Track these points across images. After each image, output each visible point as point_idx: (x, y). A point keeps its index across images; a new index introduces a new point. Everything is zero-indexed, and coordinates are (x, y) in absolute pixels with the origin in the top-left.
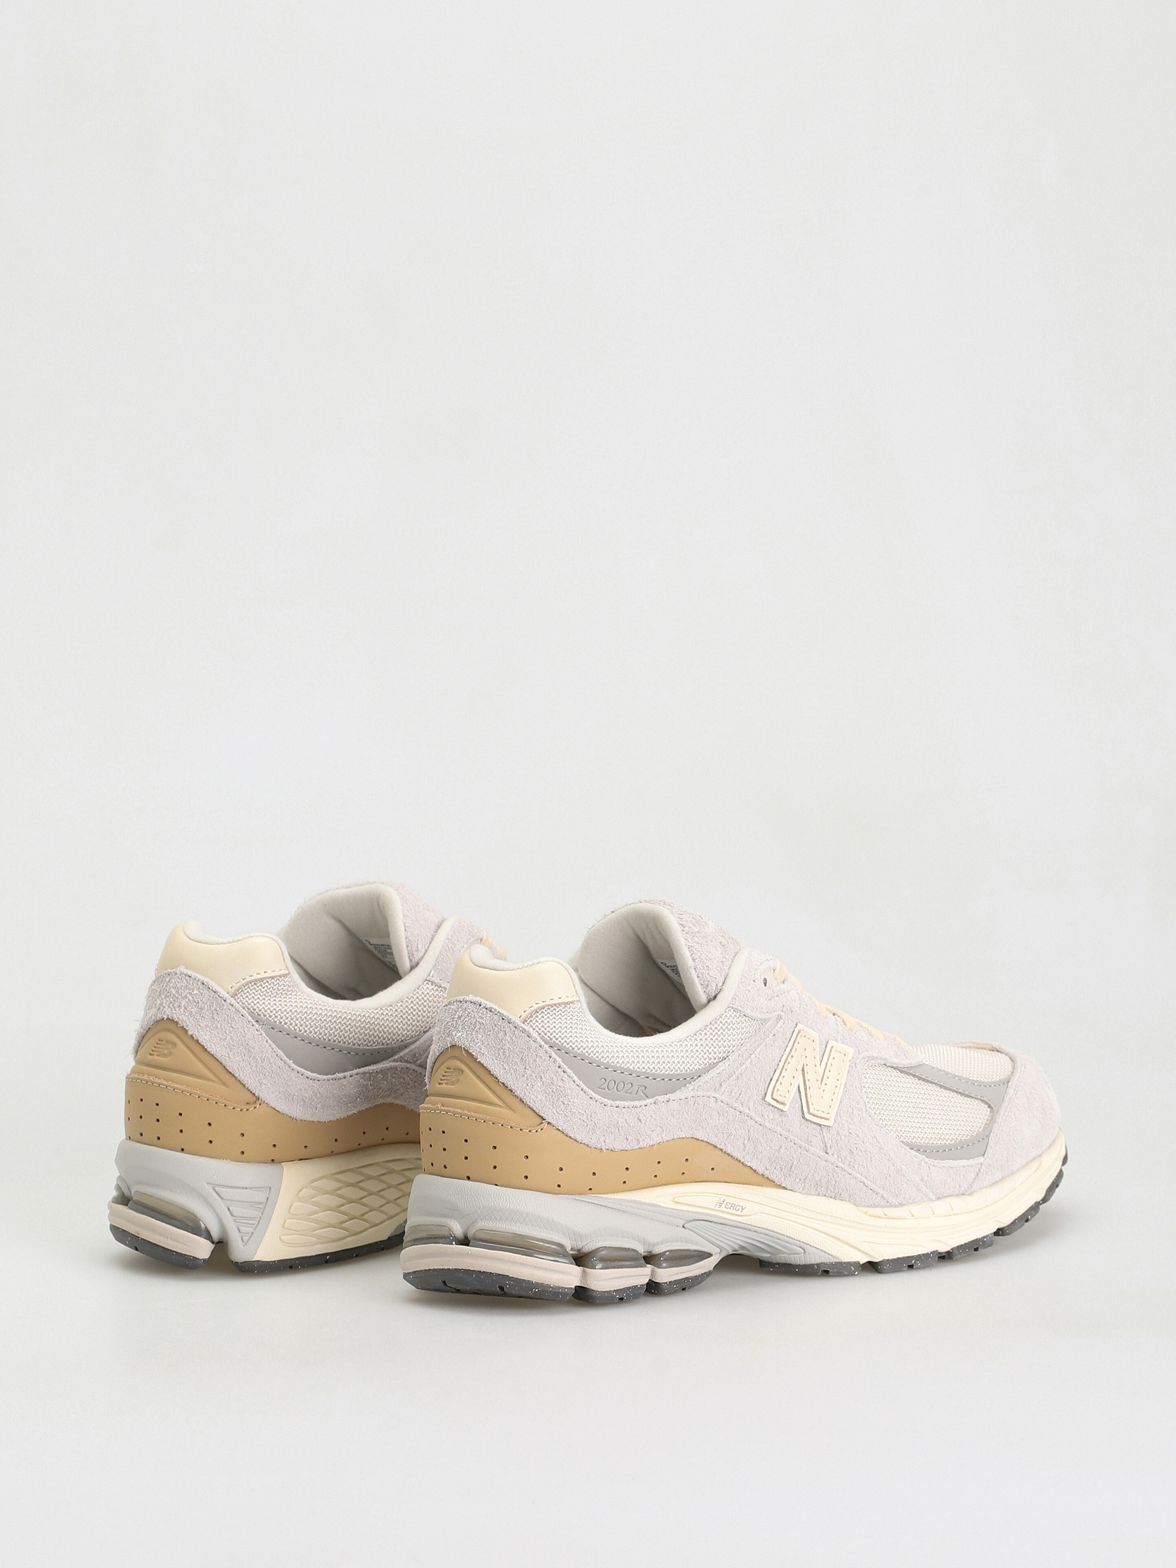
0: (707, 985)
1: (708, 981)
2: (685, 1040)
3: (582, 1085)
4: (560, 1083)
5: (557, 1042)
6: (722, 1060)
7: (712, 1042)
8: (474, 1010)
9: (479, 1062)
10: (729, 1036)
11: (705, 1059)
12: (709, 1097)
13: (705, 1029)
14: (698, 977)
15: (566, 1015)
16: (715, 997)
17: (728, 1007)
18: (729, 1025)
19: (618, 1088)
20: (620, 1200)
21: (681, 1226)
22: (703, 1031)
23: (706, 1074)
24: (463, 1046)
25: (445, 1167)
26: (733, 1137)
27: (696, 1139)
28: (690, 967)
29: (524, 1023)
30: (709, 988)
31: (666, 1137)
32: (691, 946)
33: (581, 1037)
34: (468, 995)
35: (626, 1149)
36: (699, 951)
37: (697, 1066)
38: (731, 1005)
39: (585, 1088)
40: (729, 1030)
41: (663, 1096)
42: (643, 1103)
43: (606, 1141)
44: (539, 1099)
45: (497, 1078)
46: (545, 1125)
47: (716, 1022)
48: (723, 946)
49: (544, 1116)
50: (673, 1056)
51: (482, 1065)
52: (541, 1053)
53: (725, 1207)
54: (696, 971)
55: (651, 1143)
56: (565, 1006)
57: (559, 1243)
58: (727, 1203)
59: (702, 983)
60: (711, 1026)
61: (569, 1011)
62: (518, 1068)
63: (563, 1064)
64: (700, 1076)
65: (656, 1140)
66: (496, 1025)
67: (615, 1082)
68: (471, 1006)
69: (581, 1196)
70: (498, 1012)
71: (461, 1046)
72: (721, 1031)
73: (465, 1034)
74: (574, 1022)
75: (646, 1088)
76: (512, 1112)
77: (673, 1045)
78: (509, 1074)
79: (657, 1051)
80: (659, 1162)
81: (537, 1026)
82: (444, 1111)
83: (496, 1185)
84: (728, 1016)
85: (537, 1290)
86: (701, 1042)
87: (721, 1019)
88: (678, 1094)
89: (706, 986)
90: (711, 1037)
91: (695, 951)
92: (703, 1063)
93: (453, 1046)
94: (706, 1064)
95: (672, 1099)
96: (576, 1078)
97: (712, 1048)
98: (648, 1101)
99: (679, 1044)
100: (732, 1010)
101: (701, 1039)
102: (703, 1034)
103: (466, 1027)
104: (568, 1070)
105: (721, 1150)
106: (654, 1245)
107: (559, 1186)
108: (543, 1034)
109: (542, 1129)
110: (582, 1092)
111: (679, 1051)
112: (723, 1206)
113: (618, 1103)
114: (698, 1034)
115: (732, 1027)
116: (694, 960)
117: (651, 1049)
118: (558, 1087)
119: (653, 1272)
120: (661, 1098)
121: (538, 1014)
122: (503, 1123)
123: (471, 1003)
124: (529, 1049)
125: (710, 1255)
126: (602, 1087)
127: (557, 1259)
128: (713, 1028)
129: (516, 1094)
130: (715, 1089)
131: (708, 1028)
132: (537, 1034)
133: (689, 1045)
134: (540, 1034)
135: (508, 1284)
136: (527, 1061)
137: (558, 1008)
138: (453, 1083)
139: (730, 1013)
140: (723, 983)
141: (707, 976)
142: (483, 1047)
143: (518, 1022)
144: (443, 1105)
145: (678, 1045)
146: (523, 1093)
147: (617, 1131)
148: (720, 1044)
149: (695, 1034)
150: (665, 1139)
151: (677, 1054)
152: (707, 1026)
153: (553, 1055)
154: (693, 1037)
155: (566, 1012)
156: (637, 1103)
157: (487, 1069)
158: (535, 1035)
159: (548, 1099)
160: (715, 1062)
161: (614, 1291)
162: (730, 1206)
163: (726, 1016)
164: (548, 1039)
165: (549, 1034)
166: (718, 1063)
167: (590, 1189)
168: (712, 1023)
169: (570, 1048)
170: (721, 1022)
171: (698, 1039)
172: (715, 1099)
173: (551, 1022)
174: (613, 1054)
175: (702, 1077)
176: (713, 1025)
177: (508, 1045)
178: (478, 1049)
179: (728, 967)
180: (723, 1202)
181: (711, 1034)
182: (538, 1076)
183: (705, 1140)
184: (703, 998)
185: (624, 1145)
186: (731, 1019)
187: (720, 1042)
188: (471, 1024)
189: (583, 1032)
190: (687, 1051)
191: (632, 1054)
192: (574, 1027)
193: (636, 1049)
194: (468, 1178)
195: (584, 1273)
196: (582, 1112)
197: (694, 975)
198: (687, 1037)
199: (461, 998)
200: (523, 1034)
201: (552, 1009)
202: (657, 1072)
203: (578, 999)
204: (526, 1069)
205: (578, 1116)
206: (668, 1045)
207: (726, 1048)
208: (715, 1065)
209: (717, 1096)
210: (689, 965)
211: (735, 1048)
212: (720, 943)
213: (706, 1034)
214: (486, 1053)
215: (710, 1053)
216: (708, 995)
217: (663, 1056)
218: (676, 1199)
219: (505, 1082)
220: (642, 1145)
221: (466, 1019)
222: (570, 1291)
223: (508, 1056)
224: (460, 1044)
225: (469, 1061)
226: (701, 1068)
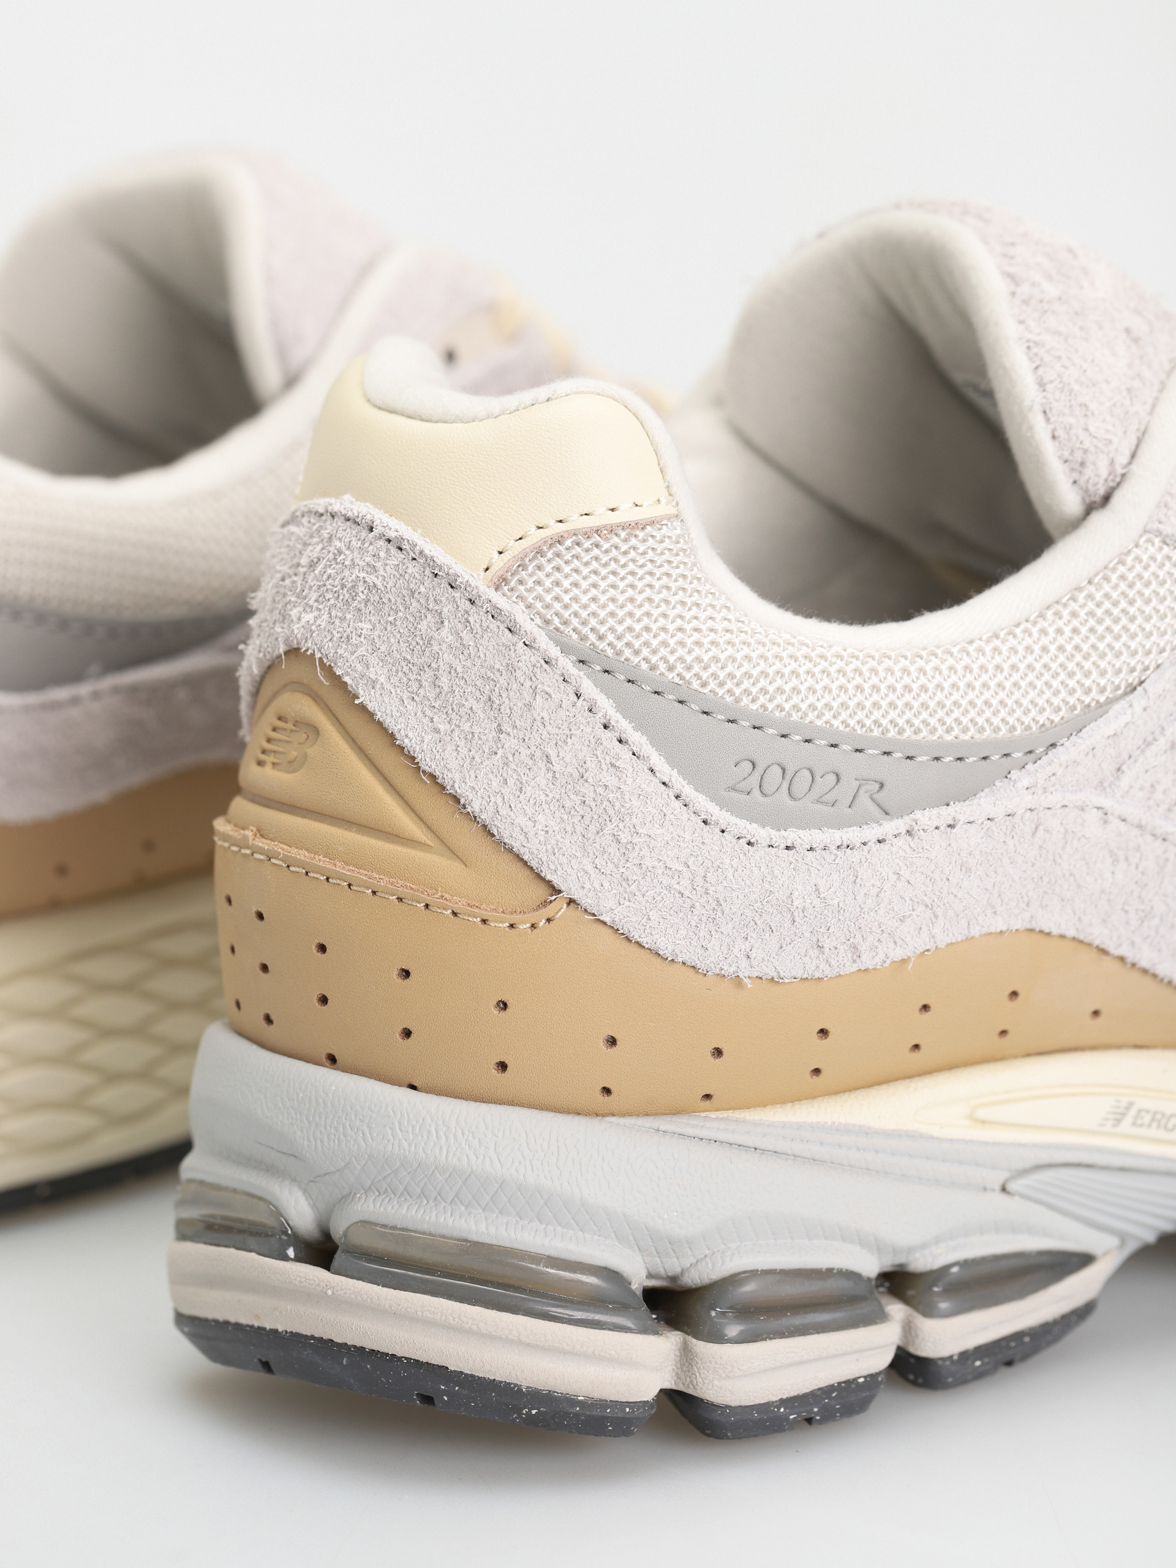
0: (1082, 464)
1: (1085, 451)
2: (1010, 633)
3: (679, 783)
4: (612, 781)
5: (602, 645)
6: (1126, 694)
7: (1093, 639)
8: (354, 543)
9: (363, 708)
10: (1148, 619)
11: (1072, 692)
12: (1082, 809)
13: (1074, 599)
14: (1054, 437)
15: (634, 561)
16: (1106, 499)
17: (1145, 532)
18: (1147, 584)
19: (793, 788)
20: (799, 1126)
21: (997, 1187)
22: (1065, 605)
23: (1073, 738)
24: (318, 655)
25: (268, 1020)
26: (1156, 921)
27: (1041, 932)
28: (1031, 408)
29: (497, 588)
30: (1089, 472)
31: (944, 935)
32: (1036, 344)
33: (680, 629)
34: (338, 494)
35: (817, 975)
36: (1059, 358)
37: (1046, 714)
38: (1156, 525)
39: (688, 791)
40: (1148, 601)
41: (935, 811)
42: (871, 833)
43: (753, 954)
44: (539, 827)
45: (414, 758)
46: (559, 908)
47: (1106, 579)
48: (1136, 340)
49: (557, 881)
50: (969, 685)
51: (371, 715)
52: (548, 680)
53: (1134, 1124)
54: (1048, 420)
55: (898, 954)
56: (629, 534)
57: (606, 1269)
58: (1140, 1111)
59: (1066, 454)
60: (1092, 589)
61: (642, 549)
62: (476, 730)
63: (619, 716)
64: (1053, 745)
65: (912, 944)
66: (413, 593)
67: (784, 770)
68: (347, 533)
69: (676, 1119)
70: (421, 552)
71: (313, 654)
72: (1123, 604)
73: (326, 617)
74: (657, 584)
75: (882, 786)
76: (457, 865)
77: (971, 649)
78: (450, 748)
79: (921, 670)
80: (925, 1008)
81: (539, 598)
82: (261, 851)
83: (413, 1087)
84: (1145, 558)
85: (534, 1412)
86: (1061, 640)
87: (1122, 569)
88: (984, 804)
89: (1077, 466)
90: (1092, 622)
91: (1047, 358)
92: (1067, 703)
93: (293, 652)
94: (1074, 708)
95: (962, 819)
96: (657, 760)
97: (1094, 657)
98: (889, 827)
99: (992, 645)
100: (1157, 541)
101: (1059, 631)
102: (1066, 614)
103: (329, 596)
104: (637, 738)
105: (1122, 959)
106: (910, 1250)
107: (607, 1091)
108: (556, 621)
109: (549, 920)
110: (677, 804)
111: (990, 667)
112: (1128, 1120)
113: (791, 835)
114: (1049, 614)
115: (1156, 593)
116: (1042, 385)
117: (904, 662)
118: (600, 790)
119: (908, 1329)
120: (926, 817)
121: (543, 560)
122: (428, 900)
123: (348, 520)
124: (511, 668)
125: (1084, 1260)
126: (744, 786)
127: (598, 1317)
128: (1098, 596)
129: (469, 809)
130: (1101, 783)
131: (1081, 597)
132: (538, 621)
133: (1021, 649)
134: (547, 622)
135: (445, 1392)
136: (505, 710)
137: (607, 540)
138: (292, 766)
139: (1152, 550)
140: (1133, 456)
141: (1082, 435)
142: (373, 660)
143: (481, 585)
144: (261, 833)
145: (988, 649)
146: (491, 808)
147: (788, 924)
148: (1117, 645)
149: (1042, 615)
150: (943, 940)
151: (985, 677)
152: (1080, 589)
153: (588, 687)
154: (1035, 623)
155: (633, 554)
156: (852, 835)
157: (385, 730)
158: (529, 625)
159: (569, 828)
160: (1102, 699)
161: (783, 1402)
162: (1147, 1118)
163: (1138, 559)
164: (575, 636)
165: (575, 622)
166: (1110, 702)
167: (708, 1097)
168: (1096, 580)
169: (644, 666)
170: (1122, 577)
171: (1051, 630)
172: (1100, 814)
173: (585, 585)
174: (779, 682)
175: (1059, 749)
176: (1099, 587)
177: (447, 657)
178: (359, 667)
179: (1148, 407)
180: (1128, 1108)
181: (1091, 614)
182: (538, 754)
183: (1071, 933)
184: (1070, 502)
185: (814, 966)
186: (1153, 567)
187: (1117, 637)
188: (343, 586)
189: (688, 615)
190: (1014, 667)
191: (842, 680)
192: (657, 598)
193: (856, 664)
194: (332, 1059)
195: (686, 1356)
196: (676, 866)
197: (1041, 431)
198: (1018, 625)
199: (320, 504)
200: (493, 625)
201: (587, 544)
202: (921, 735)
203: (674, 511)
204: (501, 731)
205: (666, 880)
206: (955, 650)
207: (1138, 657)
208: (1102, 708)
209: (1107, 803)
210: (1027, 403)
211: (1165, 655)
212: (1128, 331)
213: (1074, 614)
214: (382, 679)
215: (1087, 675)
216: (1086, 491)
217: (939, 686)
218: (982, 1114)
219: (437, 773)
220: (868, 961)
221: (329, 571)
222: (638, 1413)
223: (446, 689)
224: (308, 646)
225: (335, 700)
226: (1057, 719)
